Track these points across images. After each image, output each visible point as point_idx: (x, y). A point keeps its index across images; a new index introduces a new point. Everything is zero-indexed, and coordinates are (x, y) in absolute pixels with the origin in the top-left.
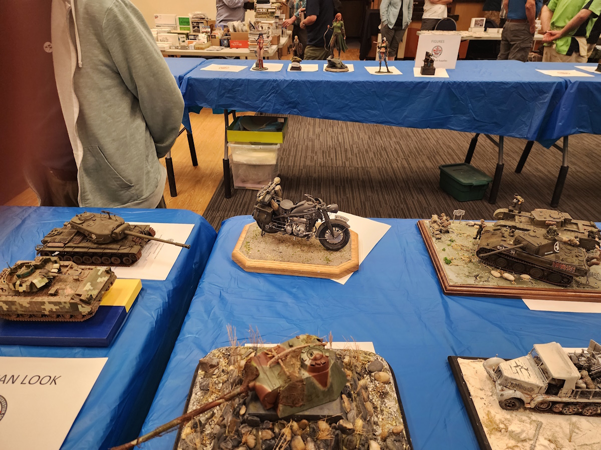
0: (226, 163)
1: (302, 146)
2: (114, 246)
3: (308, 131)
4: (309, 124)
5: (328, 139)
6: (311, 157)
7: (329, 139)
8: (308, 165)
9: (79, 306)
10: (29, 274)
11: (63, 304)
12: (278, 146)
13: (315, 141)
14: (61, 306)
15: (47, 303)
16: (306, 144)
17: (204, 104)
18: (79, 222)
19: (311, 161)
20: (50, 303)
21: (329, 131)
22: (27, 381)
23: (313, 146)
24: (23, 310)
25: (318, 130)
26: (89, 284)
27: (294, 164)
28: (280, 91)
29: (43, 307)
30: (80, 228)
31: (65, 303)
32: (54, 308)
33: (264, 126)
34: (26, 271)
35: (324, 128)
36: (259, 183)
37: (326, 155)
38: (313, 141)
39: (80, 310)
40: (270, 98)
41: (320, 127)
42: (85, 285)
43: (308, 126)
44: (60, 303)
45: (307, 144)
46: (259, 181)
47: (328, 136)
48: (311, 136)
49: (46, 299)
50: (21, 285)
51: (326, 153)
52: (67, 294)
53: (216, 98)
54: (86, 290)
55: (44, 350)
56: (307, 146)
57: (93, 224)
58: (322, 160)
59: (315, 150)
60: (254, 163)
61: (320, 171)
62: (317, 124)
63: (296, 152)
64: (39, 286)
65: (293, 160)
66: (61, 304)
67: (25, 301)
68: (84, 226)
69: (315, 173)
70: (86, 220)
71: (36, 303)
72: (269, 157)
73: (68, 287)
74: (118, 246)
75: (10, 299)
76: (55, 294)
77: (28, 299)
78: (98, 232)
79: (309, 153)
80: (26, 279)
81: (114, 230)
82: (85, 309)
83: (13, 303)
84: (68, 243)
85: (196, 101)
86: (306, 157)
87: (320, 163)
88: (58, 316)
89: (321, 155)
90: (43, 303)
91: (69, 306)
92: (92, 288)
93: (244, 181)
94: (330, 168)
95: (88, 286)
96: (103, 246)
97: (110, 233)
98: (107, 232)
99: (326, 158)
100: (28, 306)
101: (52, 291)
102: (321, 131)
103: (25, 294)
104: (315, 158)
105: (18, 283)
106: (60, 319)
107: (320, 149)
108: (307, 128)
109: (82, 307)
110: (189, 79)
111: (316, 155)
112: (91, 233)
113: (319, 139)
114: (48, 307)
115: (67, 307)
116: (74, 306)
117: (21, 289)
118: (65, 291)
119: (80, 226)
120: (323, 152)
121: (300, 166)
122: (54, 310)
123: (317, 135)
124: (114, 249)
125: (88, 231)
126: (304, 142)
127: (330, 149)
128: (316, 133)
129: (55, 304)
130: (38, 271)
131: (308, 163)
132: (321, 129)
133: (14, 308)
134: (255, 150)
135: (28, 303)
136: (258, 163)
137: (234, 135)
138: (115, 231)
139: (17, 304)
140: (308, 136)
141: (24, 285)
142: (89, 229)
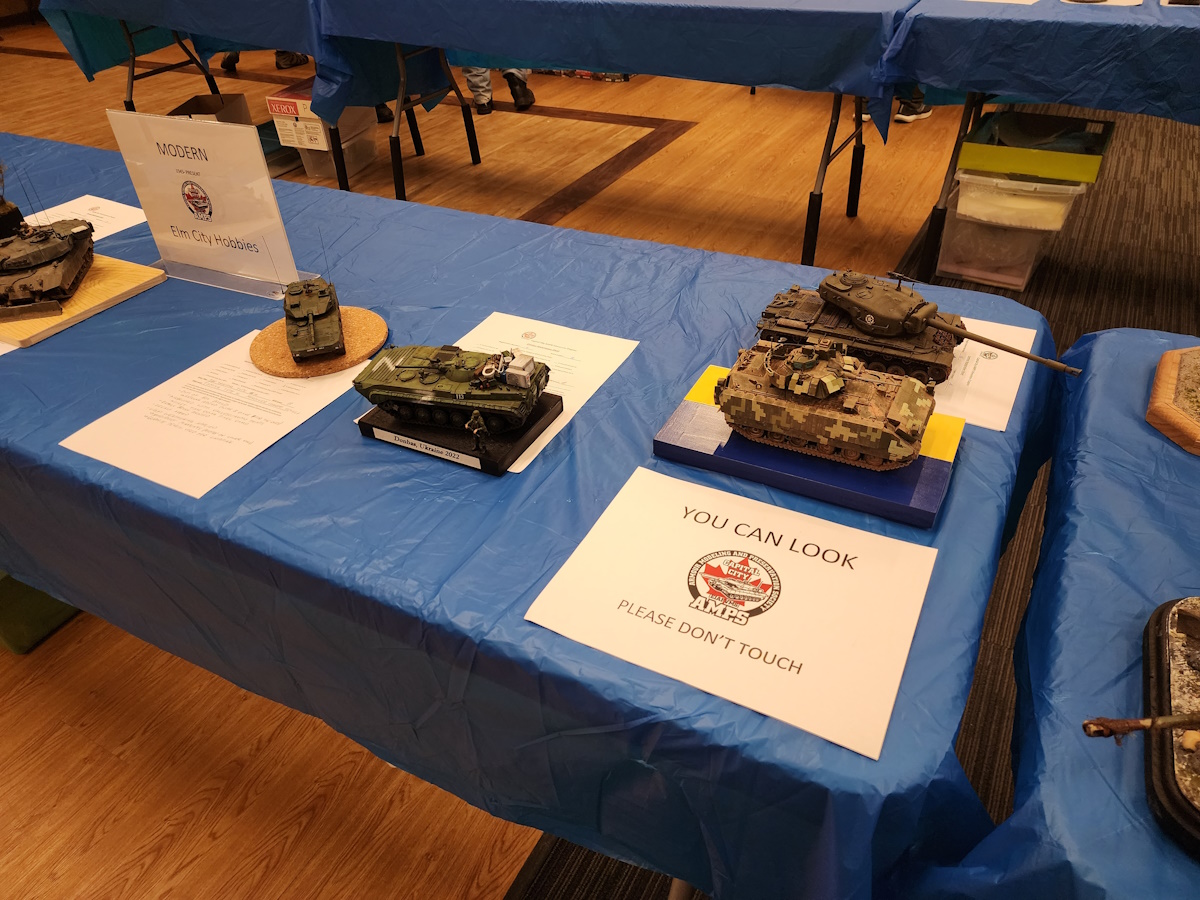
0: (938, 218)
1: (1111, 198)
2: (904, 345)
3: (1130, 162)
4: (1134, 145)
5: (1184, 187)
6: (1134, 226)
7: (1186, 187)
8: (1122, 244)
9: (893, 443)
10: (812, 366)
11: (869, 432)
12: (1081, 189)
13: (1148, 187)
14: (863, 434)
15: (839, 423)
16: (1121, 192)
17: (932, 78)
18: (842, 287)
19: (1132, 234)
20: (845, 424)
21: (1189, 167)
22: (798, 547)
23: (1141, 199)
24: (788, 426)
25: (1155, 162)
26: (905, 405)
27: (1086, 236)
28: (1135, 54)
29: (827, 429)
30: (842, 299)
31: (875, 430)
32: (848, 435)
33: (1051, 139)
34: (805, 360)
35: (1174, 158)
36: (997, 270)
37: (1175, 225)
38: (1142, 187)
39: (890, 450)
40: (1104, 69)
41: (1163, 156)
42: (900, 406)
43: (1129, 149)
44: (864, 428)
45: (1125, 193)
46: (1001, 265)
47: (1184, 179)
48: (1138, 175)
49: (839, 416)
50: (800, 383)
51: (1175, 218)
52: (873, 416)
53: (967, 66)
54: (904, 416)
55: (811, 505)
56: (1124, 199)
57: (869, 296)
58: (1162, 236)
59: (1146, 209)
60: (1007, 222)
61: (1155, 262)
62: (1154, 148)
63: (1093, 211)
64: (832, 389)
65: (1084, 226)
66: (866, 431)
67: (799, 413)
68: (853, 296)
69: (1141, 264)
70: (855, 286)
71: (820, 419)
72: (1046, 214)
73: (873, 402)
74: (911, 347)
75: (775, 402)
76: (852, 412)
77: (806, 410)
78: (881, 311)
79: (1129, 215)
80: (809, 373)
81: (913, 312)
82: (898, 451)
83: (778, 410)
84: (814, 323)
85: (918, 72)
86: (1119, 224)
87: (1158, 243)
88: (837, 450)
89: (1162, 224)
90: (832, 422)
91: (879, 438)
92: (912, 415)
93: (960, 262)
94: (1186, 259)
95: (905, 410)
96: (882, 341)
97: (903, 318)
98: (896, 315)
99: (1174, 233)
100: (801, 420)
101: (849, 403)
102: (1164, 165)
103: (803, 399)
104: (1144, 229)
105: (795, 376)
106: (836, 458)
107: (1160, 209)
108: (1128, 154)
109: (898, 445)
110: (917, 19)
111: (1147, 222)
112: (867, 311)
113: (1159, 184)
114: (836, 431)
115: (873, 440)
116: (886, 439)
117: (798, 390)
118: (870, 409)
119: (845, 295)
120: (1168, 217)
121: (1101, 242)
122: (845, 439)
123: (1153, 173)
124: (903, 349)
125: (860, 307)
126: (1117, 187)
127: (1187, 213)
128: (1152, 167)
129: (853, 427)
130: (823, 365)
131: (1125, 237)
132: (1164, 160)
133: (774, 419)
134: (1015, 194)
135: (804, 417)
136: (1015, 223)
137: (974, 154)
138: (914, 315)
139: (784, 414)
140: (1127, 174)
141: (806, 384)
142: (862, 303)
